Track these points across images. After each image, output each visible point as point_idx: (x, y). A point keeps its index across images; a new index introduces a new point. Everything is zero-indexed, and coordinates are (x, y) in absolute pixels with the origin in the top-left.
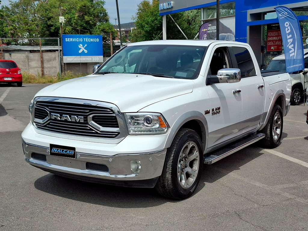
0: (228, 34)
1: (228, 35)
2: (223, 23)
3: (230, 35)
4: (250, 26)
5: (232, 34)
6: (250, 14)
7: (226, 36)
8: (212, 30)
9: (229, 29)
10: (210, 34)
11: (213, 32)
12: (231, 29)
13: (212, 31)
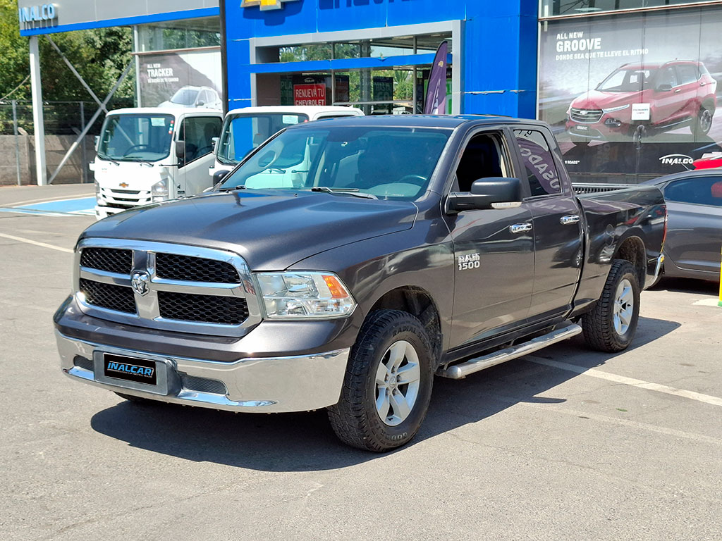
0: (204, 88)
1: (204, 91)
2: (189, 63)
3: (208, 91)
4: (257, 75)
5: (212, 90)
6: (256, 48)
7: (198, 92)
8: (163, 77)
9: (204, 76)
10: (158, 87)
11: (166, 83)
12: (209, 77)
13: (162, 80)
